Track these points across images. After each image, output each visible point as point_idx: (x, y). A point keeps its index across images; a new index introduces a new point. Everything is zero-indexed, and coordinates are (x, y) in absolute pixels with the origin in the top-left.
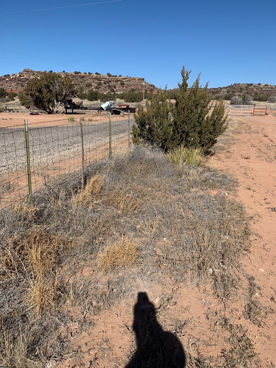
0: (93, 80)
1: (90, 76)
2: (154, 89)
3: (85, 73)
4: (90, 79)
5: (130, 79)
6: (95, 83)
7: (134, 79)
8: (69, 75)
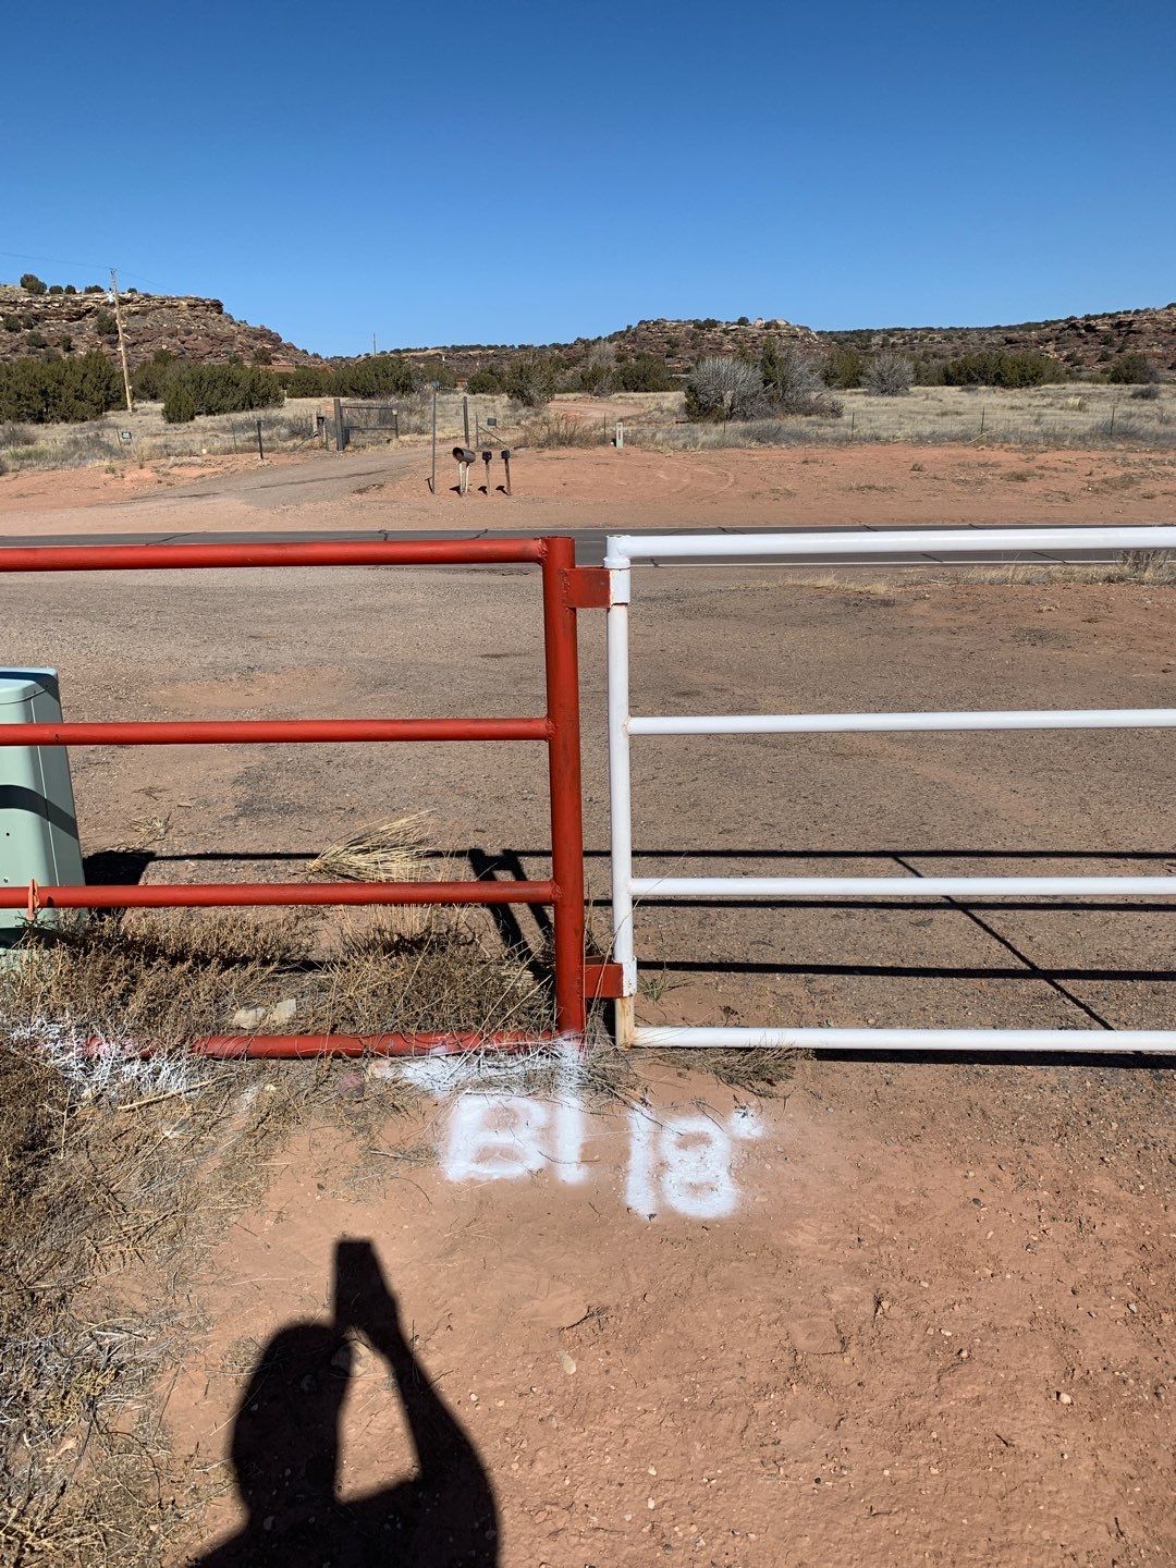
2: (275, 351)
5: (147, 307)
7: (168, 304)
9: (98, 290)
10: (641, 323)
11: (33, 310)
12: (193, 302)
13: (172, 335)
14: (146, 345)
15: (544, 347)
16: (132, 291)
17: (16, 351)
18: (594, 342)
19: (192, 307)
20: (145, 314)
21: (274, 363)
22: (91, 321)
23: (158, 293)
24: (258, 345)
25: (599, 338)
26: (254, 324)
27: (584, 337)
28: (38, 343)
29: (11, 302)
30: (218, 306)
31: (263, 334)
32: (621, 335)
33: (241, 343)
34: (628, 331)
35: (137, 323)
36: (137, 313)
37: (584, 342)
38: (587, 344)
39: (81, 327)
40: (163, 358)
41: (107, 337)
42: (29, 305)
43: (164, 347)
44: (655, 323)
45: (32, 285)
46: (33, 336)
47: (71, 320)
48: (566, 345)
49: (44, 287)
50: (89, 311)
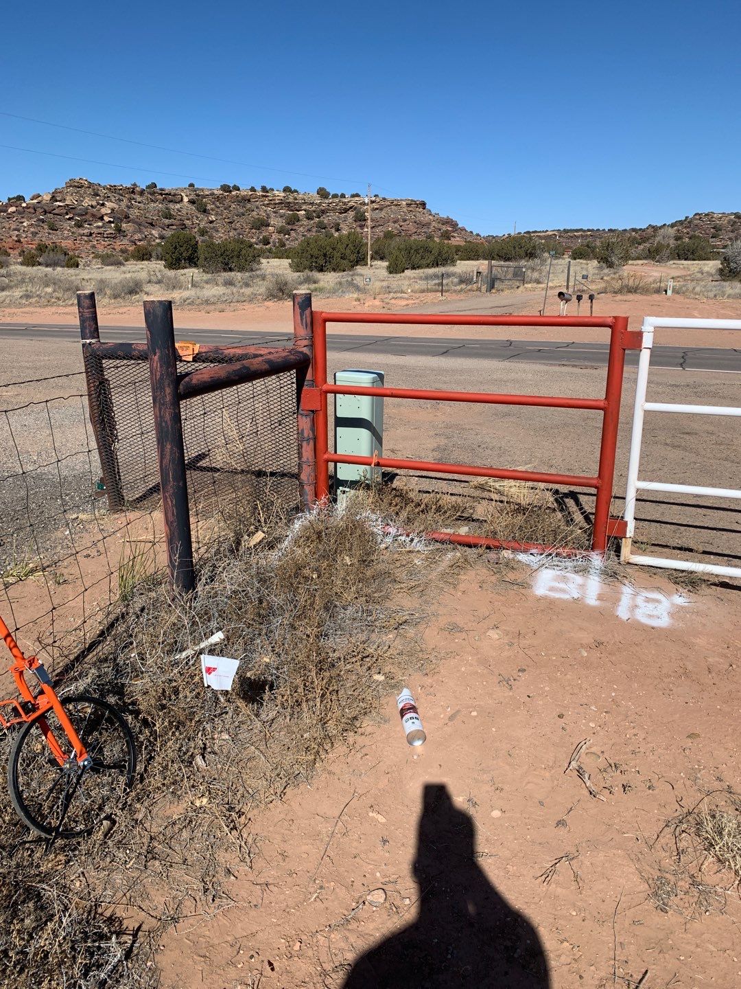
0: (275, 208)
1: (268, 196)
2: (454, 232)
3: (253, 189)
4: (267, 205)
5: (381, 205)
6: (281, 217)
7: (395, 204)
8: (204, 196)
9: (357, 195)
10: (696, 214)
11: (321, 207)
12: (409, 202)
13: (395, 222)
14: (380, 228)
15: (625, 230)
16: (376, 196)
17: (310, 231)
18: (661, 228)
19: (409, 205)
20: (381, 209)
21: (452, 239)
22: (351, 214)
23: (390, 197)
24: (444, 228)
25: (665, 225)
26: (443, 215)
27: (654, 224)
28: (322, 226)
29: (311, 203)
30: (423, 204)
31: (448, 222)
32: (681, 222)
33: (434, 227)
34: (685, 220)
35: (378, 215)
36: (377, 209)
37: (653, 227)
38: (655, 229)
39: (346, 217)
40: (389, 235)
41: (358, 223)
42: (320, 205)
43: (390, 229)
44: (706, 215)
45: (323, 193)
46: (320, 222)
47: (341, 213)
48: (640, 229)
49: (329, 194)
50: (351, 208)
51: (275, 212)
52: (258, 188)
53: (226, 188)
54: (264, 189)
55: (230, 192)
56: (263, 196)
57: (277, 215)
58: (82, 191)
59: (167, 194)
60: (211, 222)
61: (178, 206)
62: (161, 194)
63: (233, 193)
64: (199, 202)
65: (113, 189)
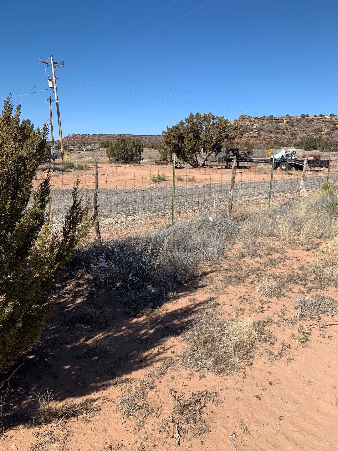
0: (325, 124)
1: (322, 119)
3: (315, 116)
4: (322, 123)
6: (328, 127)
8: (293, 120)
51: (325, 125)
52: (318, 115)
53: (303, 116)
54: (321, 115)
55: (305, 117)
56: (320, 119)
57: (326, 127)
58: (245, 120)
59: (277, 119)
60: (295, 131)
61: (281, 124)
62: (275, 120)
63: (306, 118)
64: (291, 122)
65: (256, 118)
